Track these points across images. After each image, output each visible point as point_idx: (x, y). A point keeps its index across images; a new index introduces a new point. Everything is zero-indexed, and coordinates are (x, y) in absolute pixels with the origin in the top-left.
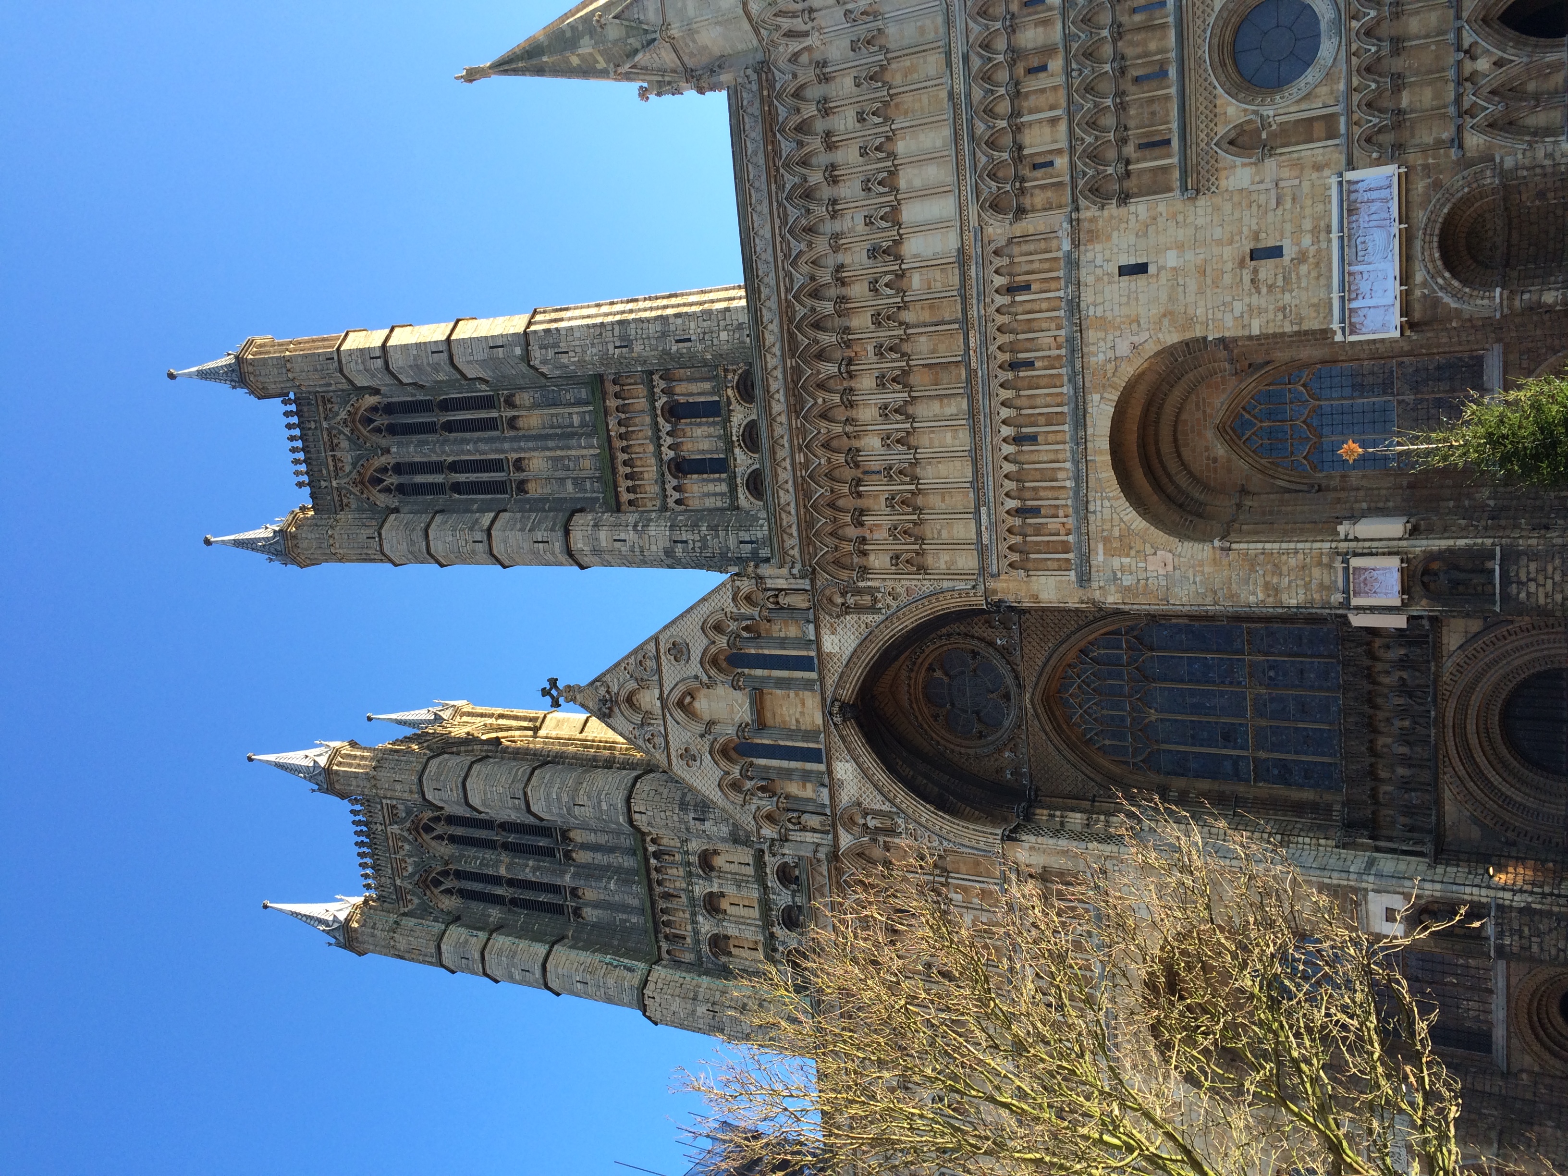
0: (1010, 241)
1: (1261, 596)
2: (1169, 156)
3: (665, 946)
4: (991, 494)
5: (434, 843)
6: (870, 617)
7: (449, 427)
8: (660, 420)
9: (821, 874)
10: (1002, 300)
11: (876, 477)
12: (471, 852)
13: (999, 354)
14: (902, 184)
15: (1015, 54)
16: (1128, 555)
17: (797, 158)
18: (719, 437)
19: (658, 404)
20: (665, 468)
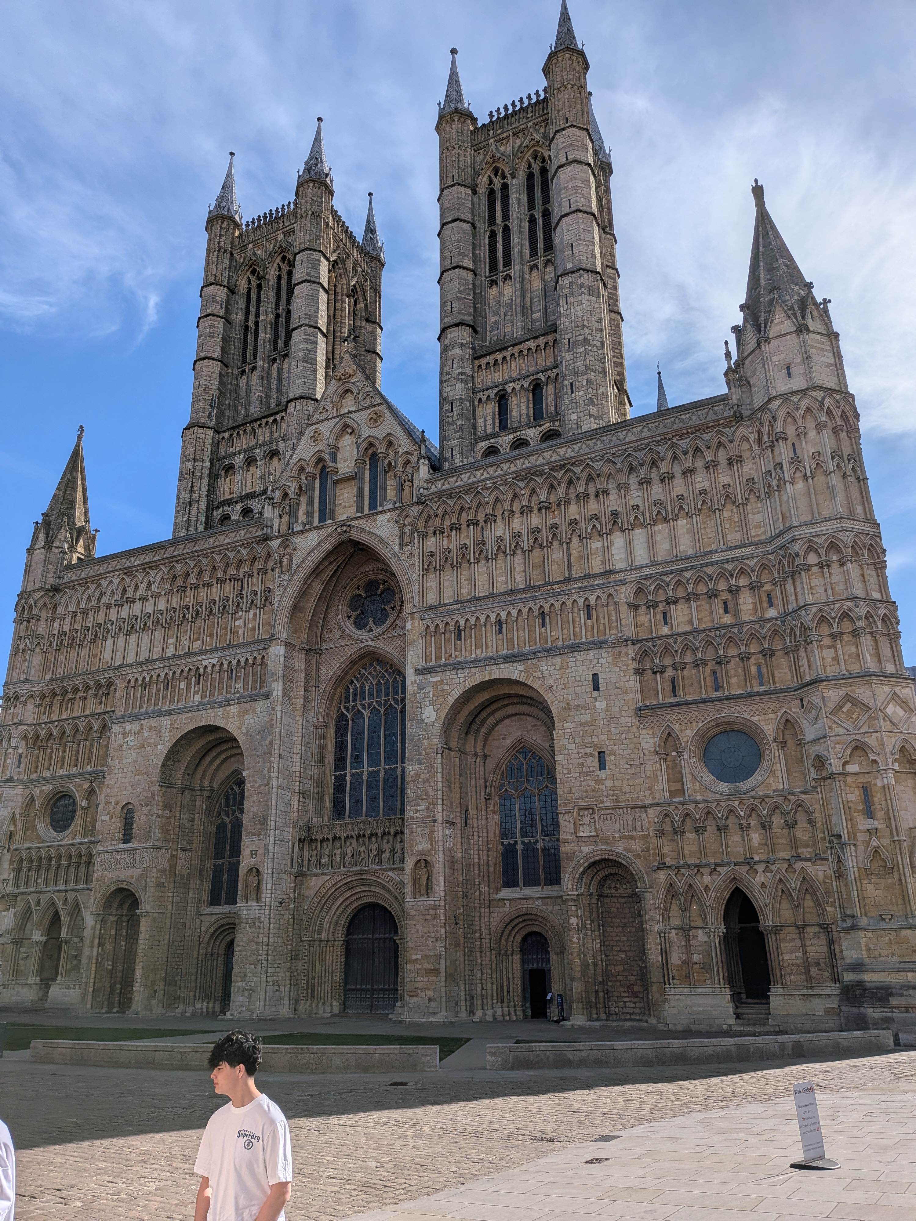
0: (616, 603)
1: (412, 773)
2: (664, 697)
3: (227, 435)
4: (467, 610)
5: (275, 265)
6: (397, 543)
7: (532, 221)
8: (531, 378)
9: (256, 531)
10: (581, 601)
11: (480, 534)
12: (273, 293)
13: (548, 605)
14: (658, 527)
15: (735, 591)
16: (433, 695)
17: (677, 451)
18: (520, 422)
19: (540, 376)
20: (501, 387)
